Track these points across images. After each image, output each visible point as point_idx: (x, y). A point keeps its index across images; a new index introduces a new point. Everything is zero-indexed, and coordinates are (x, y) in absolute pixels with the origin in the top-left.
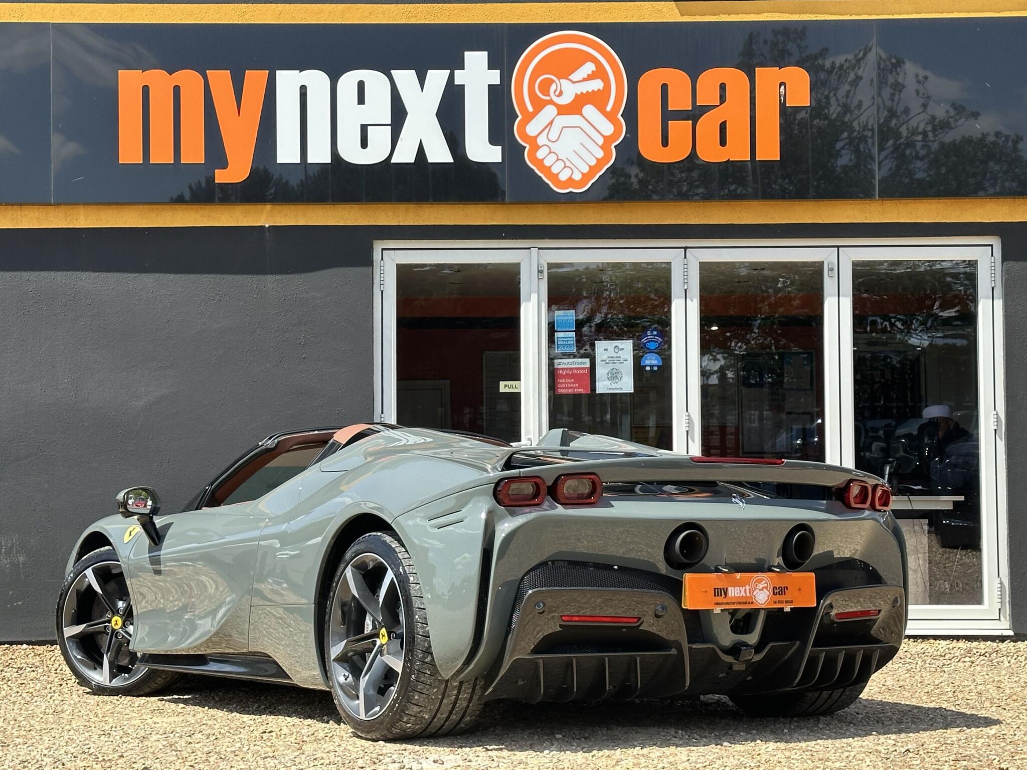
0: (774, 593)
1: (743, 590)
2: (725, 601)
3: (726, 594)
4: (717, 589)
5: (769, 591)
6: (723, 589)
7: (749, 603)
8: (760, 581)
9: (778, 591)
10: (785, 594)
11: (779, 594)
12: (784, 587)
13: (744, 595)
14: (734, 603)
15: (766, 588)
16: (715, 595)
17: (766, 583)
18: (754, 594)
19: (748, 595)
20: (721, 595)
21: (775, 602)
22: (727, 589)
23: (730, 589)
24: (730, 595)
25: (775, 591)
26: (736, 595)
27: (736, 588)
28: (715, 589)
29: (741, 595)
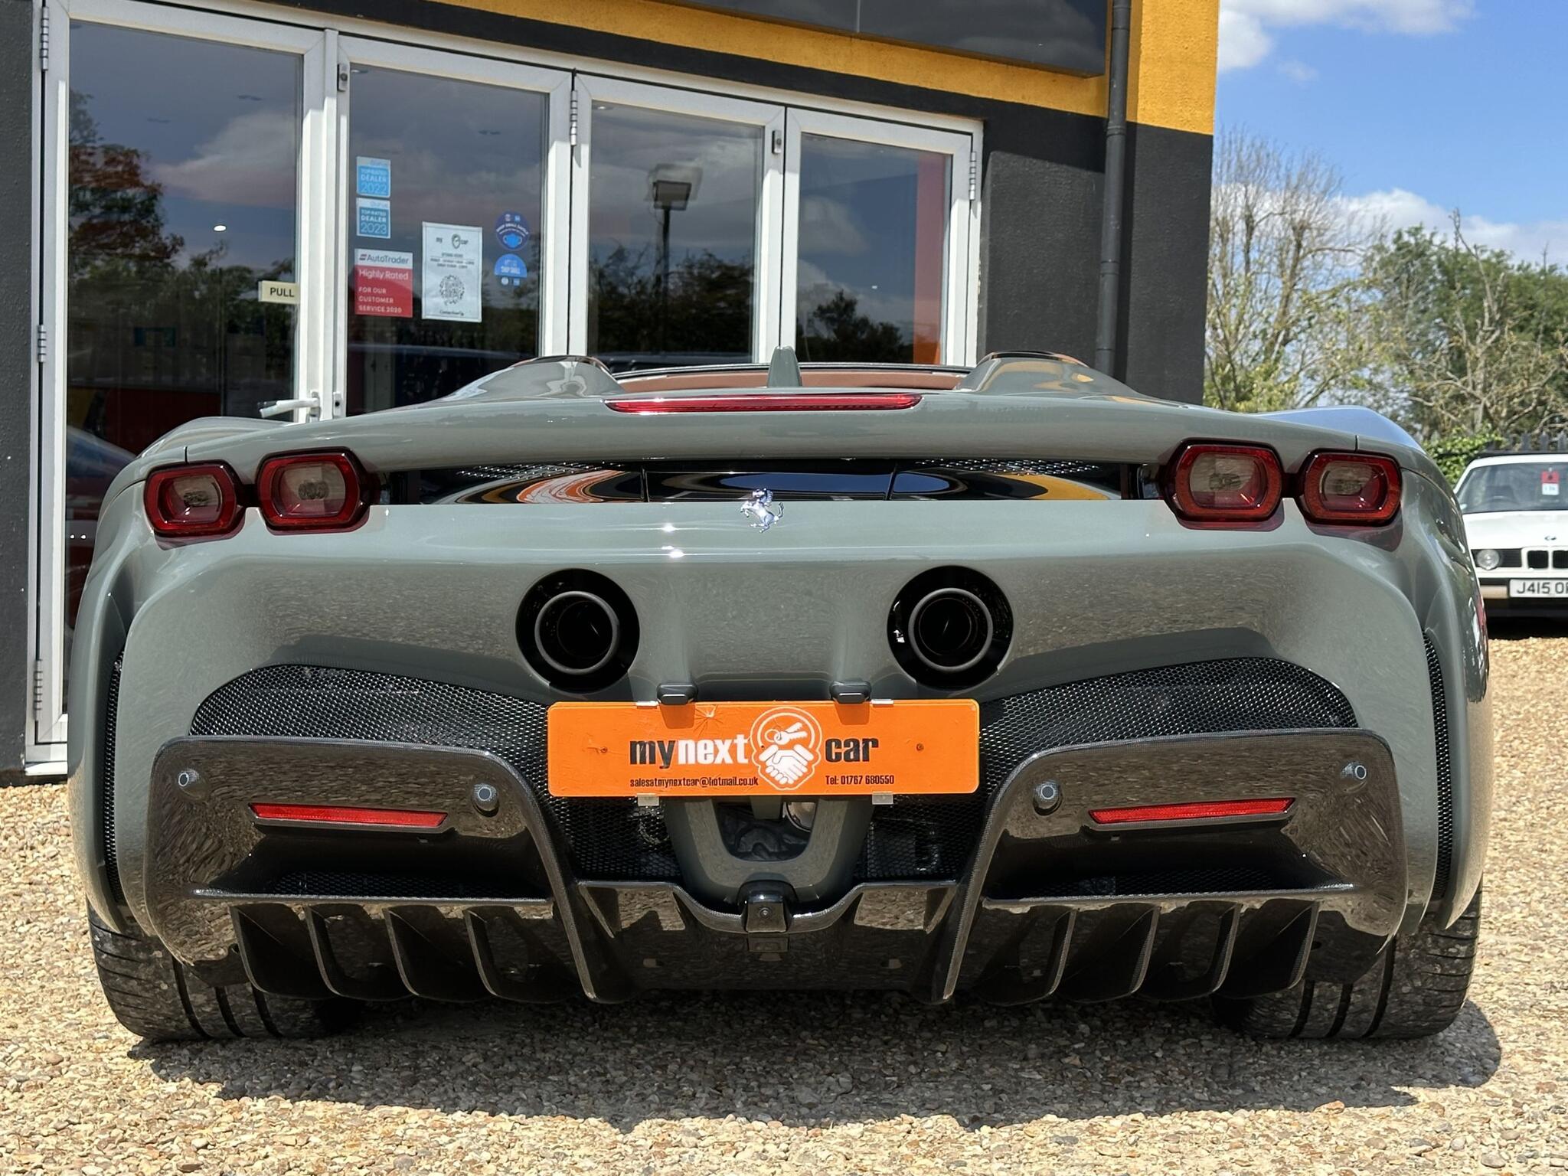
0: (829, 758)
1: (724, 747)
2: (666, 774)
3: (668, 758)
4: (643, 744)
5: (812, 751)
6: (661, 743)
7: (744, 782)
8: (785, 723)
9: (843, 750)
10: (866, 759)
11: (847, 759)
12: (866, 741)
13: (729, 760)
14: (695, 782)
15: (804, 742)
16: (633, 761)
17: (805, 728)
18: (763, 757)
19: (742, 759)
20: (653, 761)
21: (834, 781)
22: (672, 743)
23: (681, 745)
24: (682, 760)
25: (834, 750)
26: (701, 760)
27: (701, 743)
28: (633, 745)
29: (719, 761)
